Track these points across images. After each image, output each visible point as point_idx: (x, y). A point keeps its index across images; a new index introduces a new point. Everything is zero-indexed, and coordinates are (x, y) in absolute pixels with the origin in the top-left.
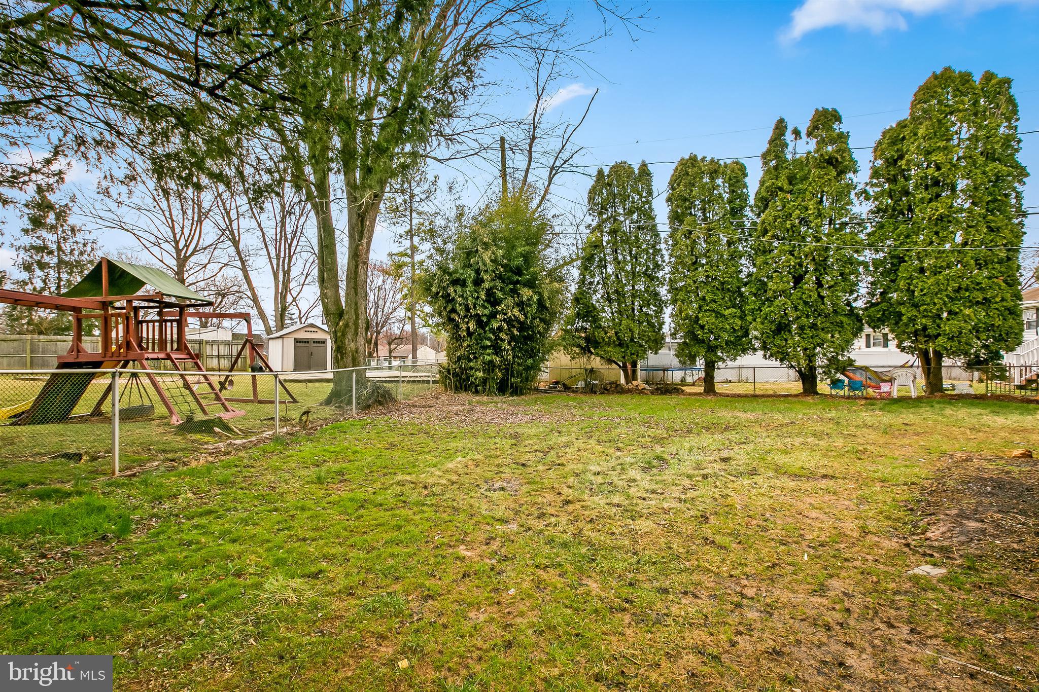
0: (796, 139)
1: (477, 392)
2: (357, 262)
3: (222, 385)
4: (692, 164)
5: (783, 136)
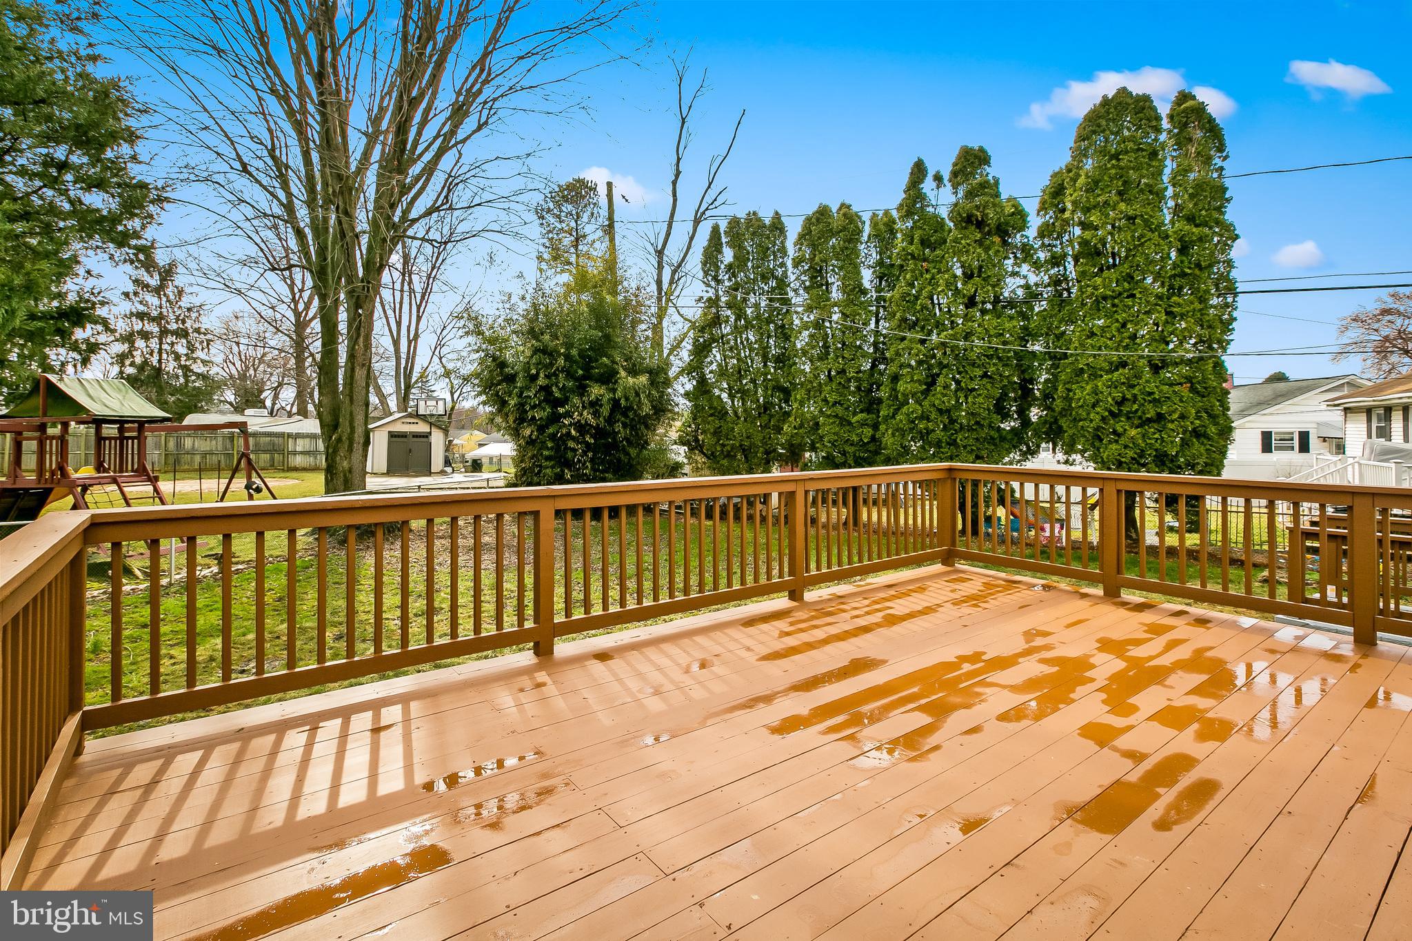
0: (938, 188)
2: (353, 364)
4: (818, 220)
5: (922, 181)
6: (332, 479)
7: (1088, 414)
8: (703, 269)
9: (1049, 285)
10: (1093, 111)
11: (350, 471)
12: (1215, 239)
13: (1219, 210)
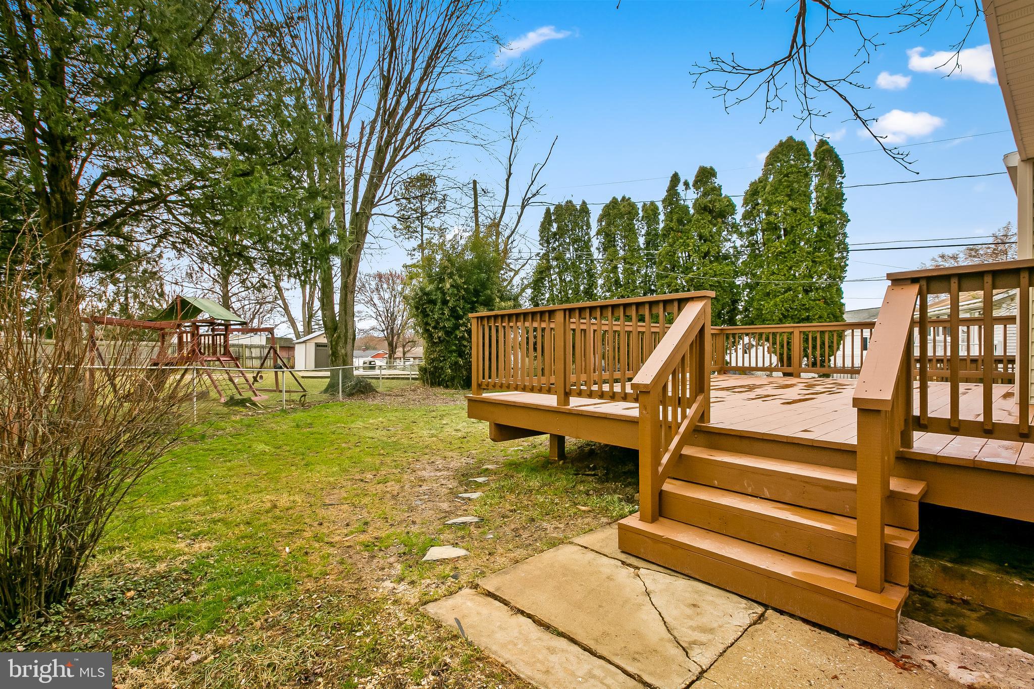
0: (686, 190)
1: (447, 387)
2: (346, 291)
3: (255, 379)
4: (613, 206)
5: (677, 186)
6: (336, 360)
7: (772, 316)
8: (540, 235)
9: (748, 246)
10: (775, 149)
11: (346, 355)
12: (838, 222)
13: (841, 205)
